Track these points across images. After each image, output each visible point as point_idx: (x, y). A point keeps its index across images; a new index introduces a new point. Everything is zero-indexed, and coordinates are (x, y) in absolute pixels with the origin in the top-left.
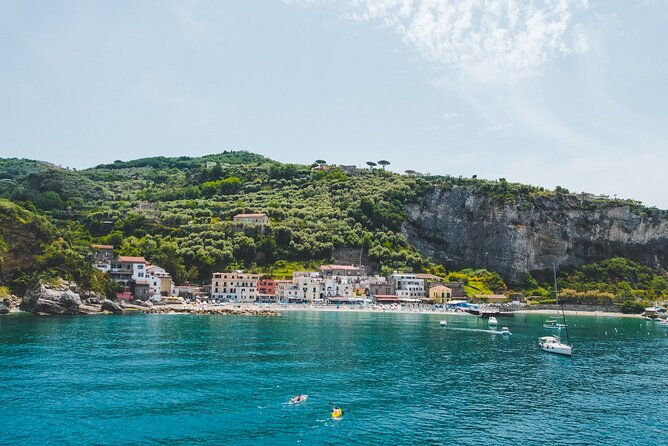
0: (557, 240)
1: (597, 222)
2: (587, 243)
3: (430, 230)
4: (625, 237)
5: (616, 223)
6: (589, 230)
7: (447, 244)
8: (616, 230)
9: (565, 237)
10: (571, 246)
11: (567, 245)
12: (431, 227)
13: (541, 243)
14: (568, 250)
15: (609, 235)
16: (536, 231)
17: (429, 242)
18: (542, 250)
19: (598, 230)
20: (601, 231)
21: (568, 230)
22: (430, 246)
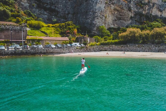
0: (125, 11)
1: (146, 4)
2: (141, 15)
3: (47, 4)
4: (159, 14)
5: (155, 6)
6: (142, 7)
7: (58, 12)
8: (155, 9)
9: (130, 9)
10: (133, 16)
11: (131, 14)
12: (48, 2)
13: (116, 12)
14: (131, 18)
15: (152, 12)
16: (113, 4)
17: (45, 10)
18: (116, 17)
19: (147, 8)
20: (148, 9)
21: (132, 6)
22: (45, 13)
